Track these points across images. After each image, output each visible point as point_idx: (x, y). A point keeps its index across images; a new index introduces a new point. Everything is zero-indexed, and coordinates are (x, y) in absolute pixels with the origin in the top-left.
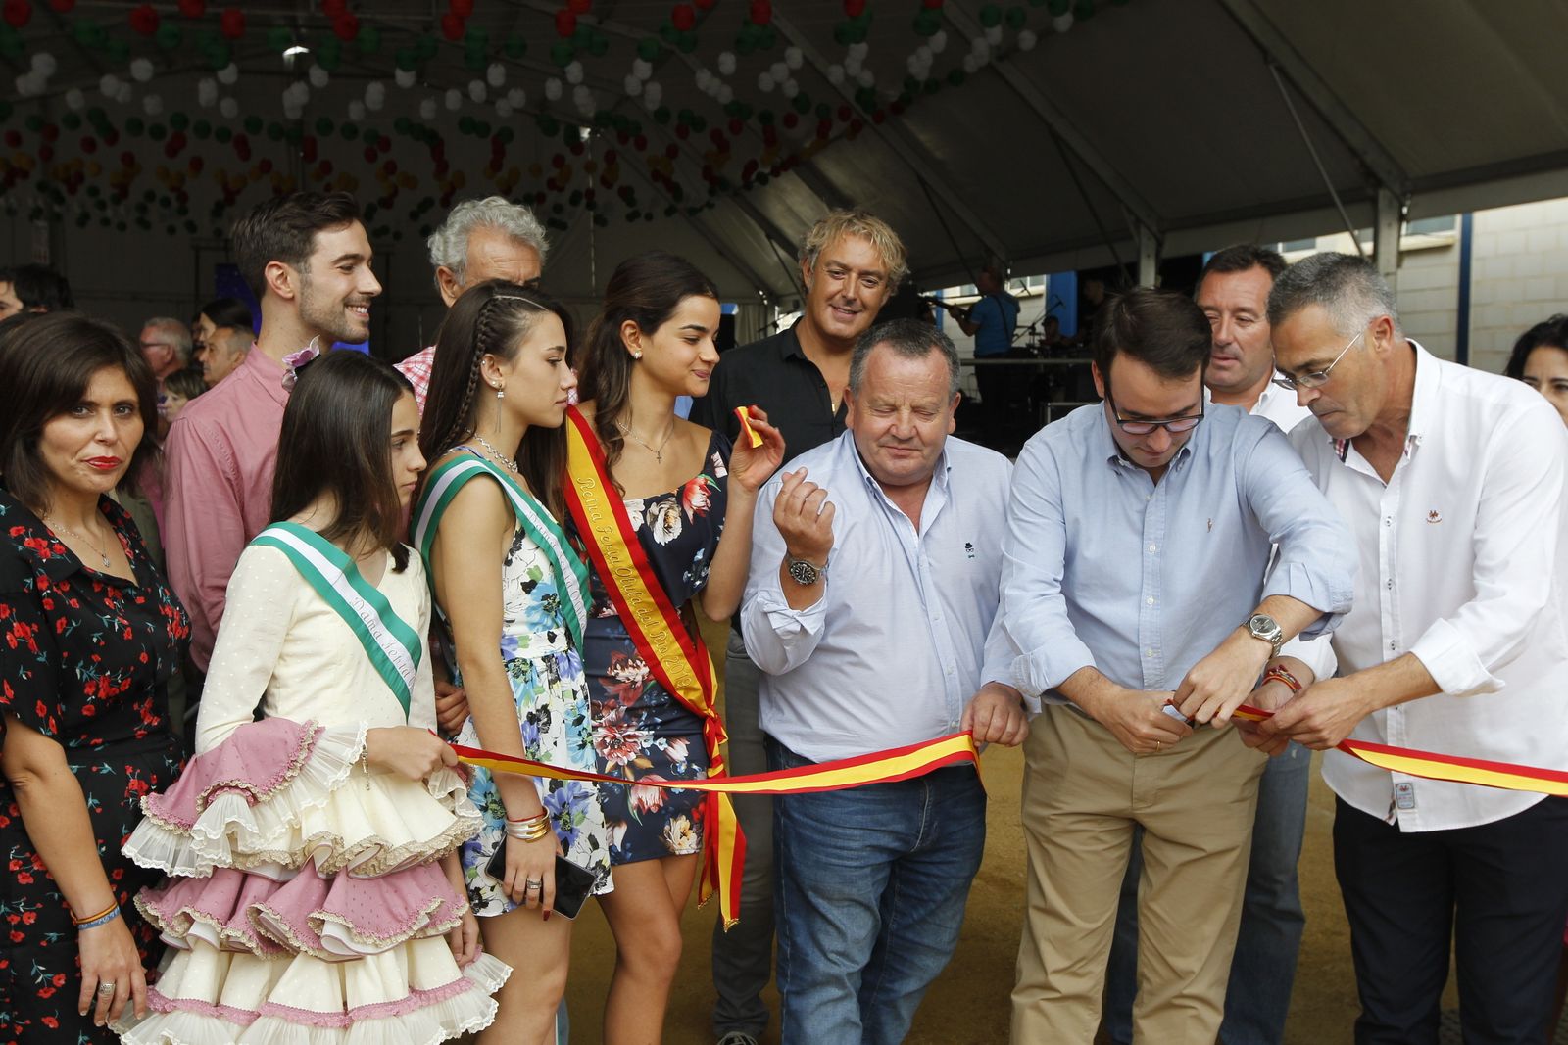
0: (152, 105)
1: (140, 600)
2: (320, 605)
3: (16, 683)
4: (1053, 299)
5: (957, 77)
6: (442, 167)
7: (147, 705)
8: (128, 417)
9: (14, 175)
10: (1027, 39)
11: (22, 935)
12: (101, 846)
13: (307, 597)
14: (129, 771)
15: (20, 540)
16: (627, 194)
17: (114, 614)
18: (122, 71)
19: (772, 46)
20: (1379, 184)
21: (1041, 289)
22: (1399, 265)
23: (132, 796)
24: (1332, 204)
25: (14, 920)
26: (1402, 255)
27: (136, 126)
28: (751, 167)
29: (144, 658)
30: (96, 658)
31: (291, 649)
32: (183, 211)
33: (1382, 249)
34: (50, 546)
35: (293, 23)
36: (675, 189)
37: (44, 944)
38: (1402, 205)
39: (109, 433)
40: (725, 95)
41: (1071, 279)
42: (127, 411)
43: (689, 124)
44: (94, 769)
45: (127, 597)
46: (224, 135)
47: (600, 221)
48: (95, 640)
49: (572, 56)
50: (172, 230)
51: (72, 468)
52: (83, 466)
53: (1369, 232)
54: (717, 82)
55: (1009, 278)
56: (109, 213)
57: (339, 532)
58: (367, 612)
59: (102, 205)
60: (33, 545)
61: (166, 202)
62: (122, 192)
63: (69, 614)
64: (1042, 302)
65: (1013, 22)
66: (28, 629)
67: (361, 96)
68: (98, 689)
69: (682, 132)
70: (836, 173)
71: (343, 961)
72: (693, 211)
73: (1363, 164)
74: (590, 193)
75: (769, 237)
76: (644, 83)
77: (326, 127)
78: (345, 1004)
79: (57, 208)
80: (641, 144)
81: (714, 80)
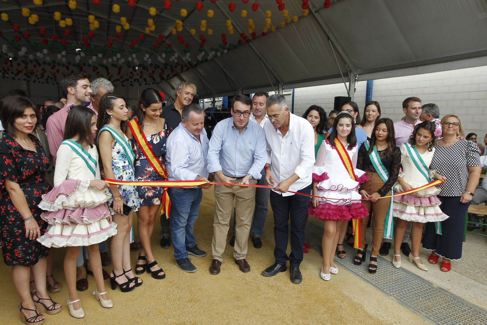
0: (48, 59)
1: (37, 155)
2: (78, 156)
3: (7, 171)
4: (224, 101)
5: (206, 60)
7: (39, 176)
8: (34, 118)
9: (19, 72)
10: (219, 54)
11: (11, 223)
12: (29, 205)
13: (74, 154)
14: (34, 189)
15: (8, 142)
16: (145, 80)
17: (30, 158)
18: (41, 52)
19: (172, 53)
20: (279, 83)
21: (222, 99)
23: (35, 195)
24: (272, 86)
25: (10, 220)
27: (45, 63)
28: (169, 75)
29: (37, 167)
30: (25, 167)
31: (72, 165)
32: (55, 80)
34: (15, 144)
35: (78, 44)
36: (154, 79)
37: (16, 224)
38: (283, 87)
39: (30, 121)
40: (163, 61)
41: (227, 98)
42: (33, 116)
43: (157, 67)
44: (26, 189)
45: (34, 155)
46: (63, 65)
47: (140, 85)
48: (25, 163)
49: (133, 53)
50: (53, 84)
51: (22, 129)
52: (24, 128)
53: (278, 91)
54: (162, 59)
56: (40, 80)
57: (80, 141)
58: (86, 157)
59: (38, 79)
60: (11, 144)
61: (52, 78)
62: (42, 76)
63: (19, 158)
64: (222, 102)
65: (217, 51)
66: (10, 160)
67: (91, 59)
68: (26, 173)
69: (155, 68)
70: (184, 77)
71: (87, 225)
72: (158, 83)
73: (277, 79)
74: (138, 79)
76: (148, 59)
77: (84, 64)
78: (88, 233)
79: (29, 79)
80: (147, 70)
81: (161, 59)
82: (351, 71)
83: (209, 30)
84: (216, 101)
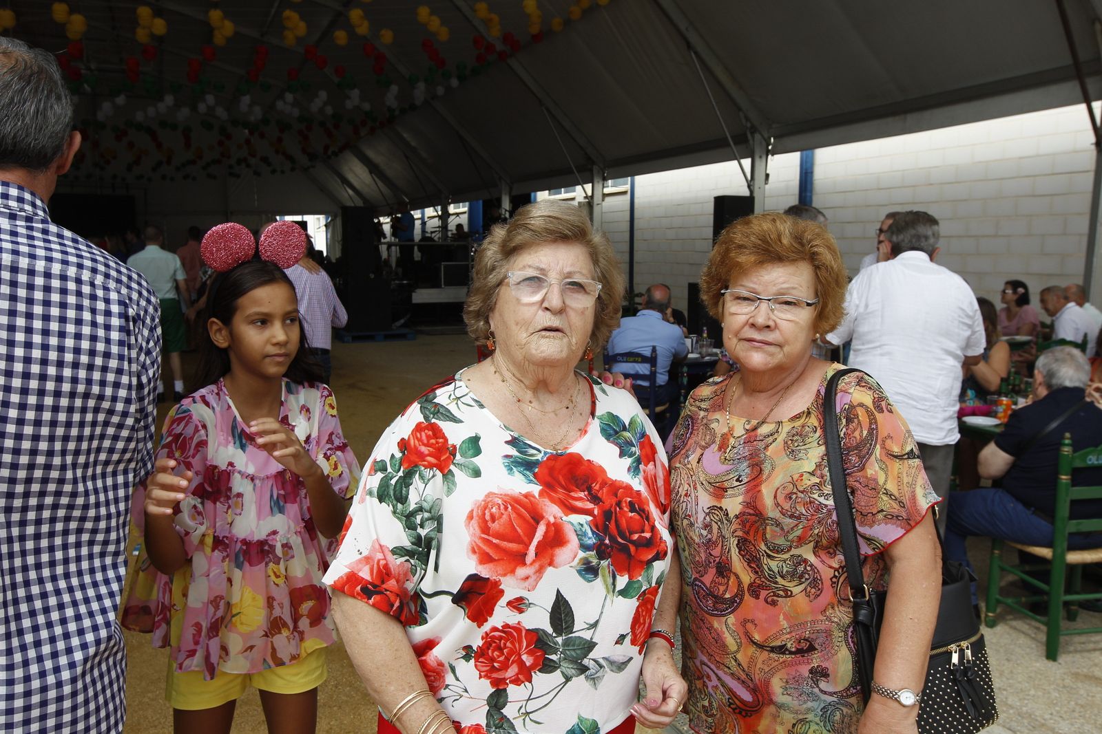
4: (471, 213)
5: (413, 107)
6: (159, 146)
10: (440, 91)
16: (265, 160)
19: (310, 90)
20: (593, 163)
21: (466, 209)
22: (603, 201)
24: (572, 172)
26: (605, 196)
28: (326, 148)
33: (595, 193)
36: (290, 158)
38: (604, 173)
40: (296, 112)
41: (479, 204)
43: (283, 126)
47: (257, 174)
53: (591, 185)
55: (450, 204)
64: (466, 216)
65: (428, 81)
67: (101, 109)
69: (281, 130)
70: (371, 154)
72: (305, 169)
73: (586, 154)
74: (246, 160)
75: (343, 183)
80: (262, 136)
81: (287, 105)
82: (754, 130)
83: (383, 32)
84: (449, 215)
